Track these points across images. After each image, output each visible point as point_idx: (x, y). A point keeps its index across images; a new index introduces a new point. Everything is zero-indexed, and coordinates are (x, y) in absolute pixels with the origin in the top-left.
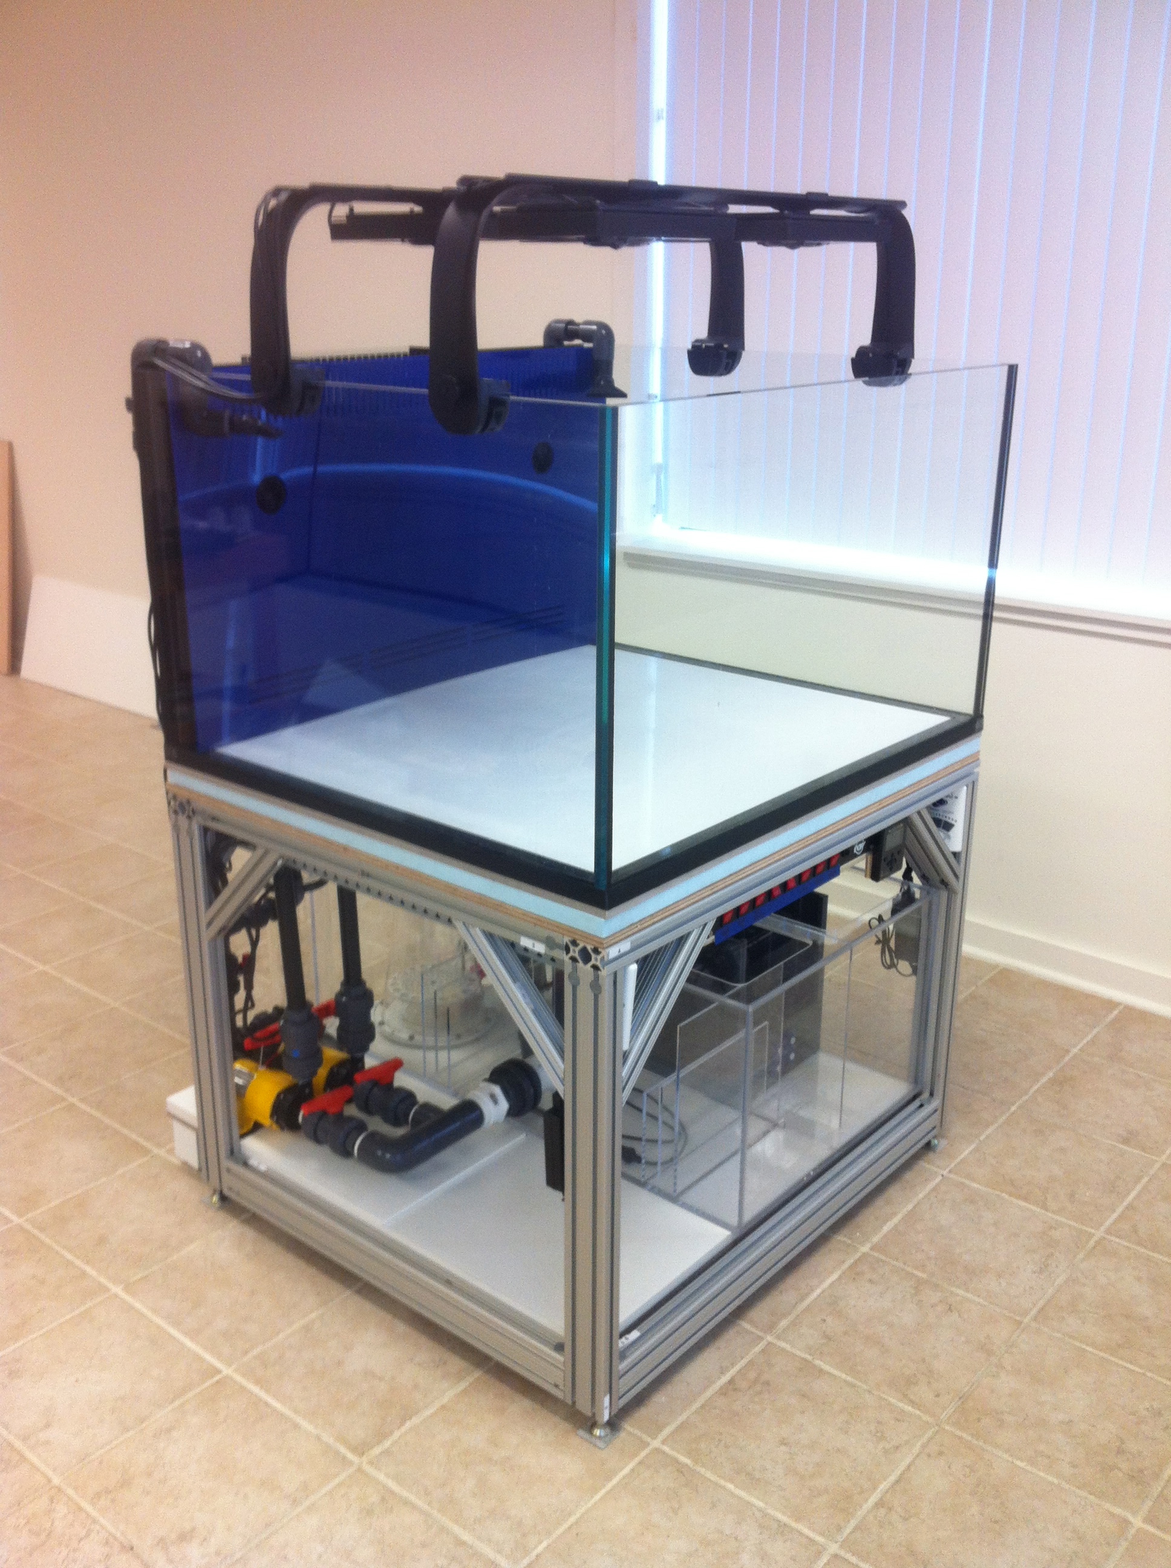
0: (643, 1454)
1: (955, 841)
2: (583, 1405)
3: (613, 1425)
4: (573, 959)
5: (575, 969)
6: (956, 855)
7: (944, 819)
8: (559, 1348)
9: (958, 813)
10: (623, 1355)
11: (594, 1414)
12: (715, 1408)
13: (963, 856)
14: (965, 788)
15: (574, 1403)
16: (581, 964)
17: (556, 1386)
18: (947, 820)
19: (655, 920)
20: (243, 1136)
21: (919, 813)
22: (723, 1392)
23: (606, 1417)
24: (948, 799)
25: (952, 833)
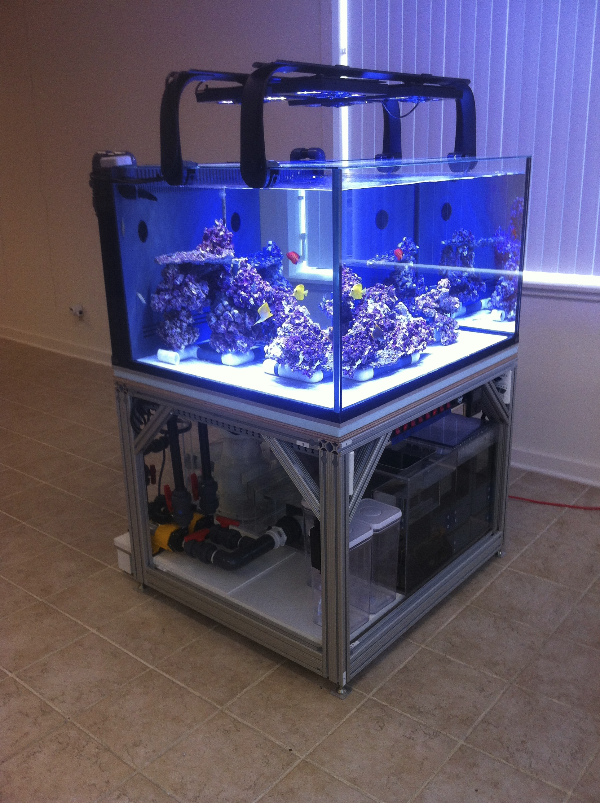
0: (363, 701)
1: (507, 399)
2: (333, 679)
3: (348, 688)
4: (324, 450)
5: (324, 455)
6: (507, 405)
7: (500, 387)
8: (320, 649)
9: (508, 384)
10: (352, 653)
11: (338, 683)
12: (398, 679)
13: (511, 406)
14: (511, 371)
15: (328, 677)
16: (327, 452)
17: (319, 669)
18: (502, 388)
19: (363, 430)
20: (154, 555)
21: (489, 383)
22: (401, 672)
23: (344, 683)
24: (503, 378)
25: (505, 394)
